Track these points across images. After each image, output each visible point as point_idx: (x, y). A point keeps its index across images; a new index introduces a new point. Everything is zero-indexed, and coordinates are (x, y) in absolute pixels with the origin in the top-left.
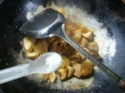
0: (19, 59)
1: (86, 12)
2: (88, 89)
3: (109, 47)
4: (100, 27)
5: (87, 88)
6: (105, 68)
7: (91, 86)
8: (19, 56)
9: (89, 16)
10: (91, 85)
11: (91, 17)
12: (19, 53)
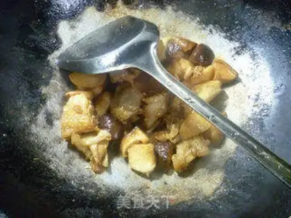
0: (36, 126)
1: (198, 19)
2: (210, 199)
3: (258, 96)
5: (206, 198)
7: (218, 192)
8: (36, 120)
9: (204, 29)
11: (211, 31)
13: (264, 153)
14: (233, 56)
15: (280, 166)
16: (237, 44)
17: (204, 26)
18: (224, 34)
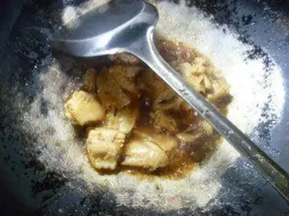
0: (29, 114)
1: (212, 16)
3: (267, 105)
4: (247, 55)
6: (250, 148)
7: (212, 204)
9: (218, 28)
10: (212, 201)
11: (224, 30)
12: (32, 100)
13: (258, 155)
14: (245, 60)
15: (274, 171)
16: (251, 48)
17: (217, 24)
18: (239, 35)
